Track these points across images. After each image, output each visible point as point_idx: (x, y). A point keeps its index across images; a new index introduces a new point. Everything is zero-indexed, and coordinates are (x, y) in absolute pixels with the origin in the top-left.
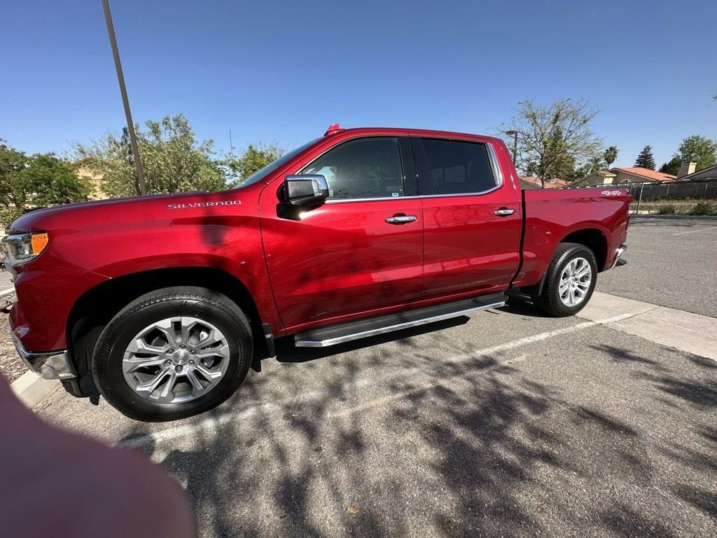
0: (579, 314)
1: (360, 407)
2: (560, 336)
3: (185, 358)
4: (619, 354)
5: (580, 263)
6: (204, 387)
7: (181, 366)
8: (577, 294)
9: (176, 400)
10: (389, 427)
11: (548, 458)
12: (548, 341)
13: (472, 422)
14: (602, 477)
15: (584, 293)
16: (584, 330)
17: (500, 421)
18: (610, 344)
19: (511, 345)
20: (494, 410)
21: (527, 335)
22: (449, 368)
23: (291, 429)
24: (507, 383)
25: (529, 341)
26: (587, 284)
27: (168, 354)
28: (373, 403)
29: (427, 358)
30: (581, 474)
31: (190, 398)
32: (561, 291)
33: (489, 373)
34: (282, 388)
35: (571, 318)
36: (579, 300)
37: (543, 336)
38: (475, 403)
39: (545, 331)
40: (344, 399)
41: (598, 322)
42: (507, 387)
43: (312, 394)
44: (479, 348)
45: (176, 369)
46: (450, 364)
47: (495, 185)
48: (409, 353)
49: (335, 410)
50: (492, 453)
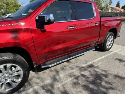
0: (110, 50)
1: (64, 83)
2: (107, 57)
3: (8, 77)
4: (120, 60)
5: (111, 37)
6: (15, 85)
7: (7, 79)
8: (110, 45)
9: (7, 90)
10: (73, 87)
11: (112, 88)
12: (105, 58)
13: (93, 83)
14: (123, 90)
15: (111, 44)
16: (112, 54)
17: (99, 81)
18: (118, 58)
19: (96, 60)
20: (97, 78)
21: (100, 57)
22: (83, 69)
23: (46, 93)
24: (98, 71)
25: (100, 59)
26: (112, 42)
27: (2, 76)
28: (67, 81)
29: (77, 66)
30: (119, 91)
31: (11, 89)
32: (107, 45)
33: (93, 69)
34: (38, 81)
35: (108, 51)
36: (110, 47)
37: (103, 57)
38: (93, 78)
39: (103, 56)
40: (58, 81)
41: (115, 52)
42: (98, 72)
43: (48, 81)
44: (89, 62)
45: (5, 81)
46: (83, 67)
47: (94, 16)
48: (71, 65)
49: (57, 85)
50: (100, 90)
